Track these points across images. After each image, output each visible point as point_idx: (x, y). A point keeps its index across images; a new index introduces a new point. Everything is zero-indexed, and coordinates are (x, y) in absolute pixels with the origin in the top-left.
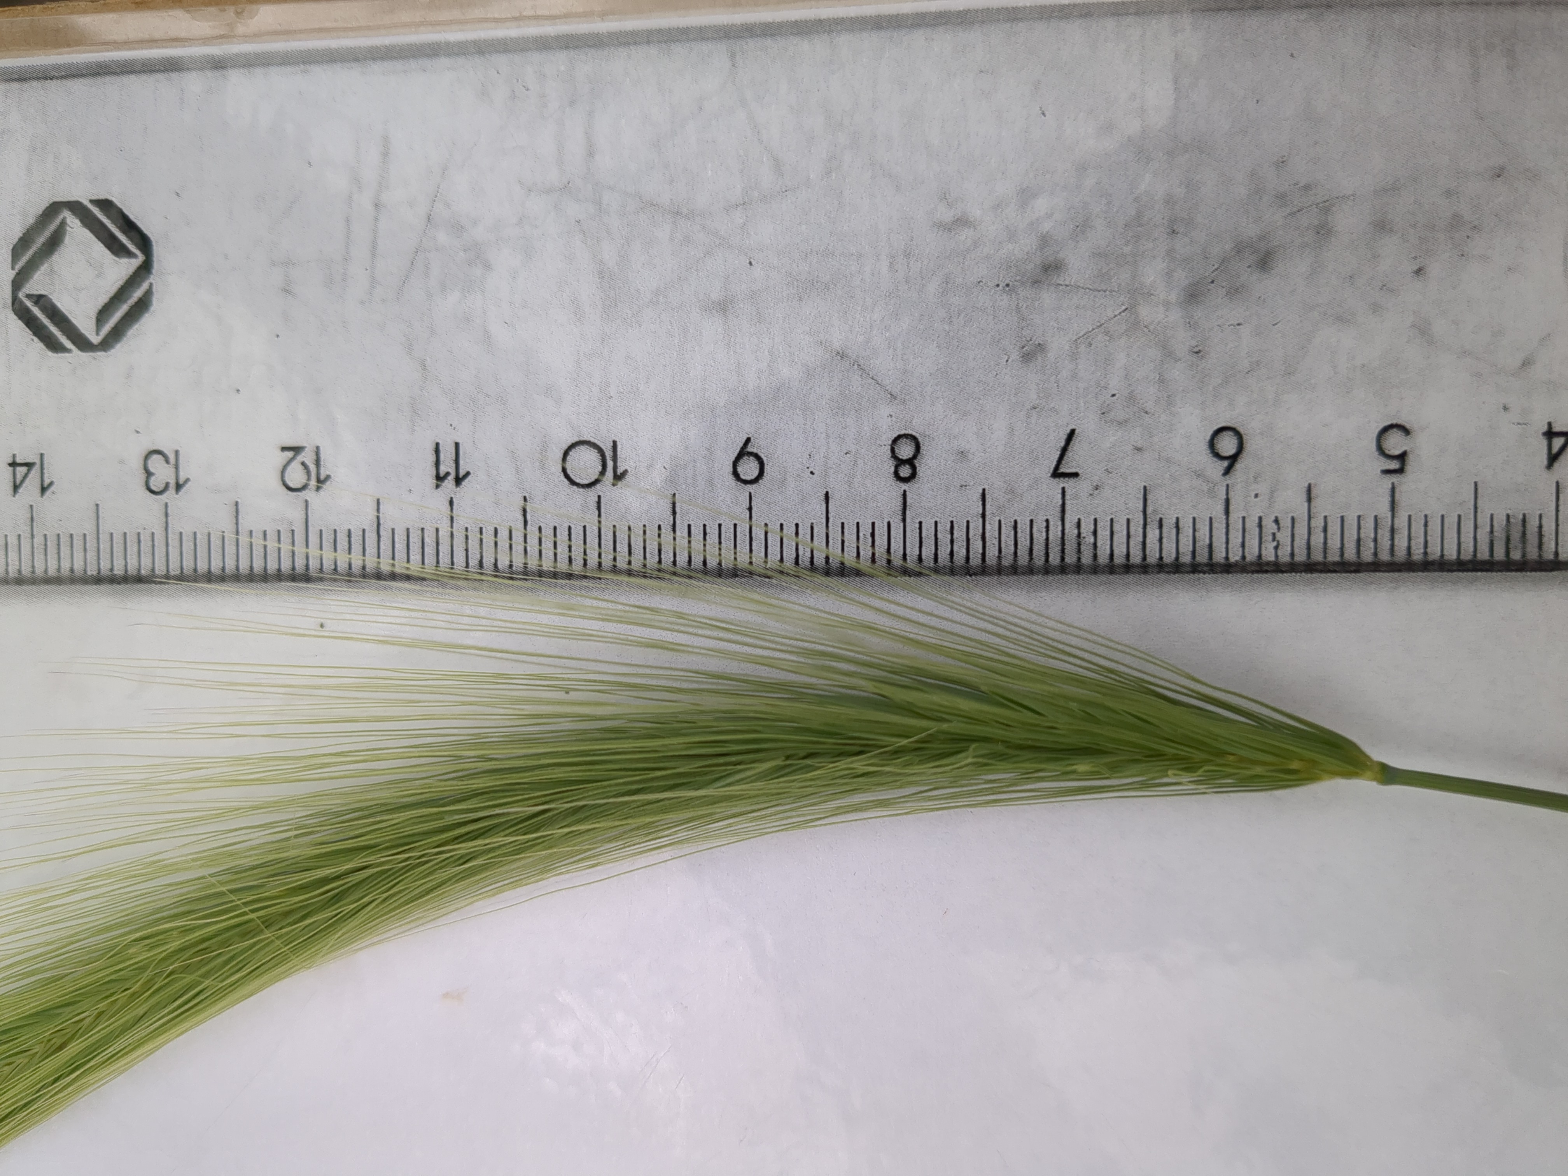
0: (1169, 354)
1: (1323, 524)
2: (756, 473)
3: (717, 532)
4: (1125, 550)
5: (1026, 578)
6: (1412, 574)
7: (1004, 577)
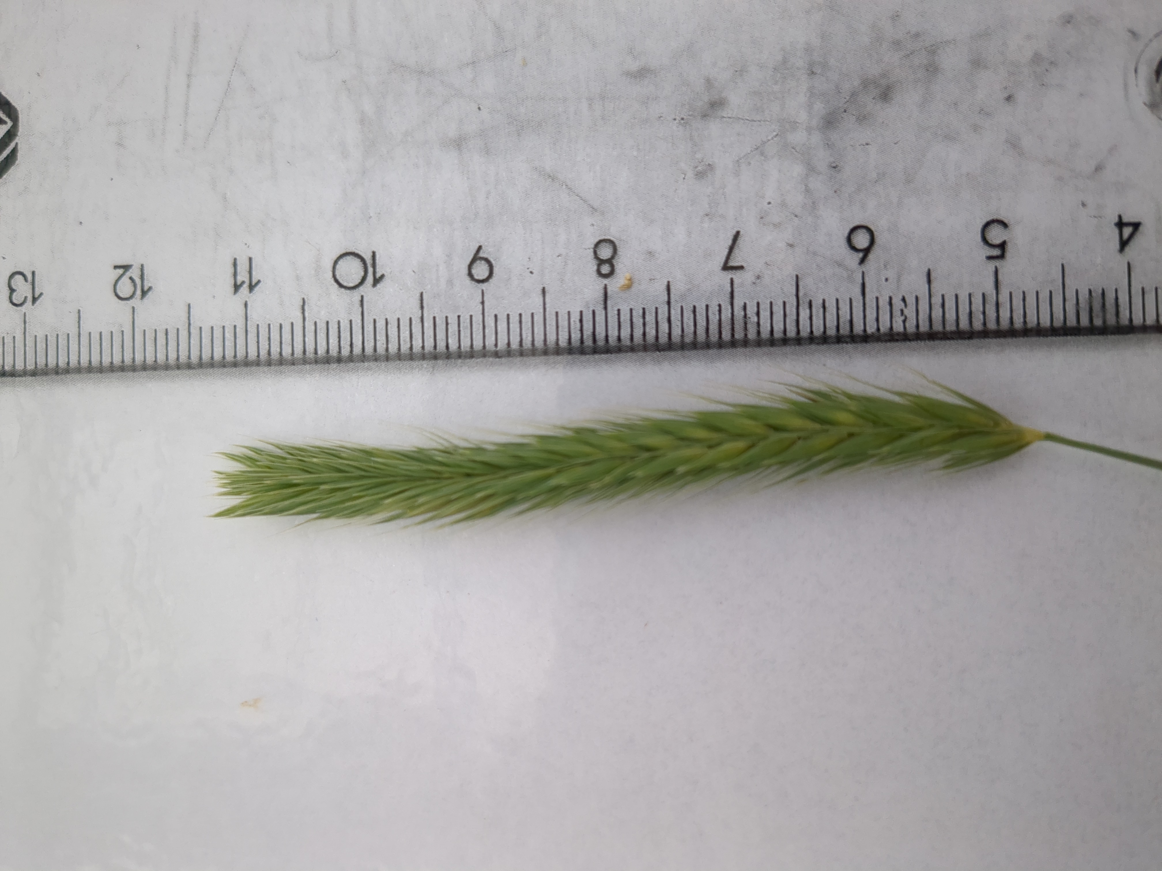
0: (811, 169)
1: (941, 301)
2: (486, 274)
3: (456, 322)
4: (782, 327)
5: (704, 352)
6: (1014, 339)
7: (686, 352)
